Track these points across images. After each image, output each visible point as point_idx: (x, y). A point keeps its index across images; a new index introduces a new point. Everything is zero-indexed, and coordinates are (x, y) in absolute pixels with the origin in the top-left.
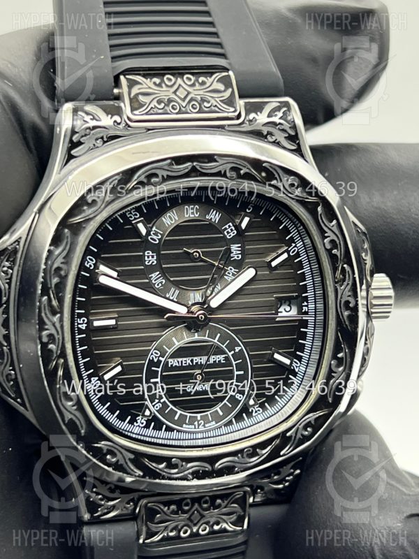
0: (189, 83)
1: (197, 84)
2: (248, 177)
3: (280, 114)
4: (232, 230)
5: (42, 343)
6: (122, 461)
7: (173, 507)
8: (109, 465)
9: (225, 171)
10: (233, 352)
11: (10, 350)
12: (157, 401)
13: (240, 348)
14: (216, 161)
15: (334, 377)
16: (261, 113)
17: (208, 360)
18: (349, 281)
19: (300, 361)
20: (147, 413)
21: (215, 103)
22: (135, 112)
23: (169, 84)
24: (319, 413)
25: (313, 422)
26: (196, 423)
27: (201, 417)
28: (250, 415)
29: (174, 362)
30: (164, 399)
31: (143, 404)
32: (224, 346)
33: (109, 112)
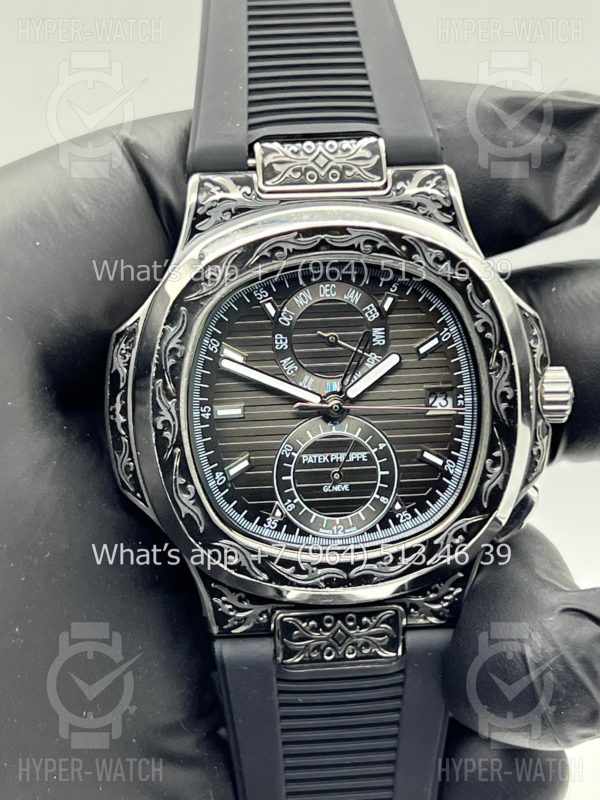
0: (332, 150)
1: (340, 152)
2: (385, 250)
3: (433, 183)
4: (374, 312)
5: (156, 429)
6: (244, 563)
7: (312, 623)
9: (359, 245)
10: (376, 450)
11: (129, 439)
12: (289, 501)
13: (384, 445)
14: (348, 233)
15: (489, 479)
16: (411, 181)
17: (347, 457)
18: (505, 369)
19: (456, 462)
20: (278, 513)
21: (359, 172)
22: (267, 183)
23: (309, 151)
24: (473, 520)
25: (465, 530)
26: (334, 528)
27: (340, 521)
28: (397, 522)
29: (309, 458)
30: (298, 499)
31: (274, 504)
32: (365, 443)
33: (239, 183)
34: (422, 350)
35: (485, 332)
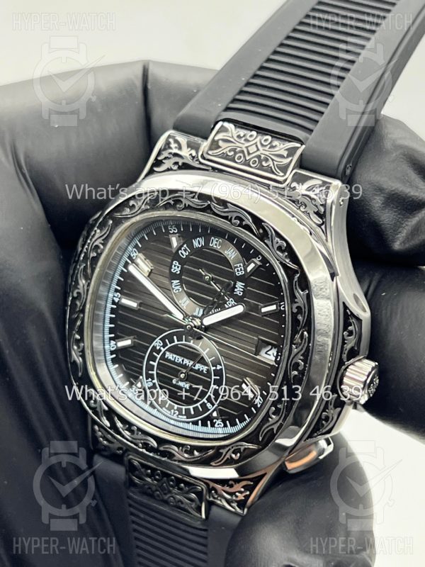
2: (248, 228)
4: (241, 270)
5: (73, 297)
6: (98, 409)
7: (149, 471)
8: (90, 408)
9: (232, 218)
10: (214, 368)
12: (150, 380)
13: (221, 367)
14: (227, 207)
15: (269, 421)
16: (302, 184)
18: (303, 346)
21: (272, 165)
22: (210, 152)
23: (249, 139)
24: (251, 446)
25: (242, 450)
26: (172, 411)
27: (178, 408)
28: (213, 425)
29: (169, 356)
30: (155, 381)
31: (139, 377)
32: (209, 360)
33: (190, 145)
34: (264, 310)
35: (297, 313)
